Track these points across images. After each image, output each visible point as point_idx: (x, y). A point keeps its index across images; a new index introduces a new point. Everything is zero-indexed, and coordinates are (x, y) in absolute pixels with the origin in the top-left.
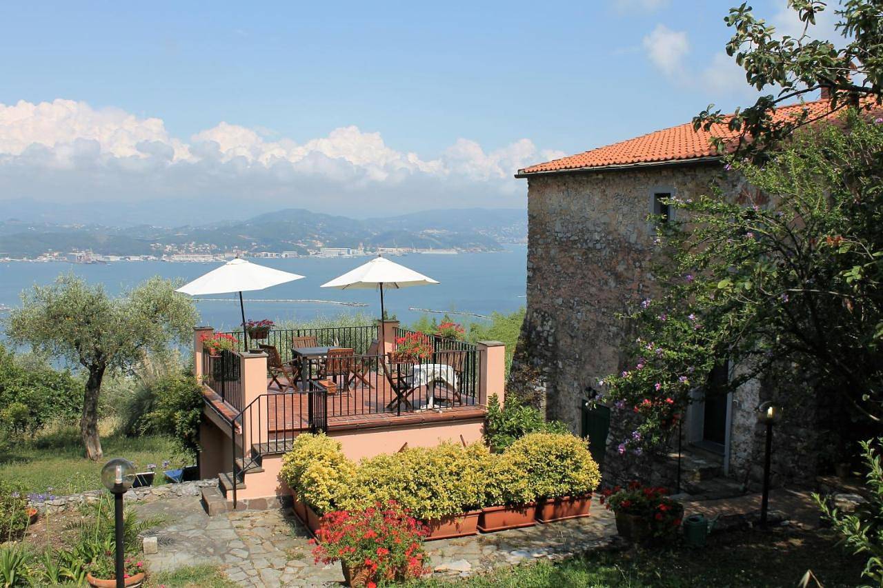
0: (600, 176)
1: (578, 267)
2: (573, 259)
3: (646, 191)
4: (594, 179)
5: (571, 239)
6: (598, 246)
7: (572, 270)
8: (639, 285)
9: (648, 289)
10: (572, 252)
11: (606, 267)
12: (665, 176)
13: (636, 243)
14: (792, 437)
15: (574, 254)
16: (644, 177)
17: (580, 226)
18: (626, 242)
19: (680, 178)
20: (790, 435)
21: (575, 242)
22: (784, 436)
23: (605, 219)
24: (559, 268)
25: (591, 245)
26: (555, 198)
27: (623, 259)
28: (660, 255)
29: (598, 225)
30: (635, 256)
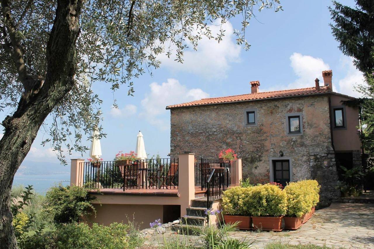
0: (215, 107)
1: (203, 143)
2: (200, 140)
3: (242, 111)
4: (212, 108)
5: (199, 132)
6: (216, 133)
7: (199, 144)
8: (240, 146)
9: (245, 147)
10: (199, 137)
11: (220, 141)
12: (251, 105)
13: (237, 130)
14: (329, 186)
15: (200, 138)
16: (240, 106)
17: (204, 127)
18: (231, 131)
19: (259, 105)
20: (328, 186)
21: (201, 133)
22: (325, 187)
23: (219, 123)
24: (191, 144)
25: (211, 133)
26: (187, 117)
27: (230, 137)
28: (250, 133)
29: (215, 126)
30: (237, 135)
